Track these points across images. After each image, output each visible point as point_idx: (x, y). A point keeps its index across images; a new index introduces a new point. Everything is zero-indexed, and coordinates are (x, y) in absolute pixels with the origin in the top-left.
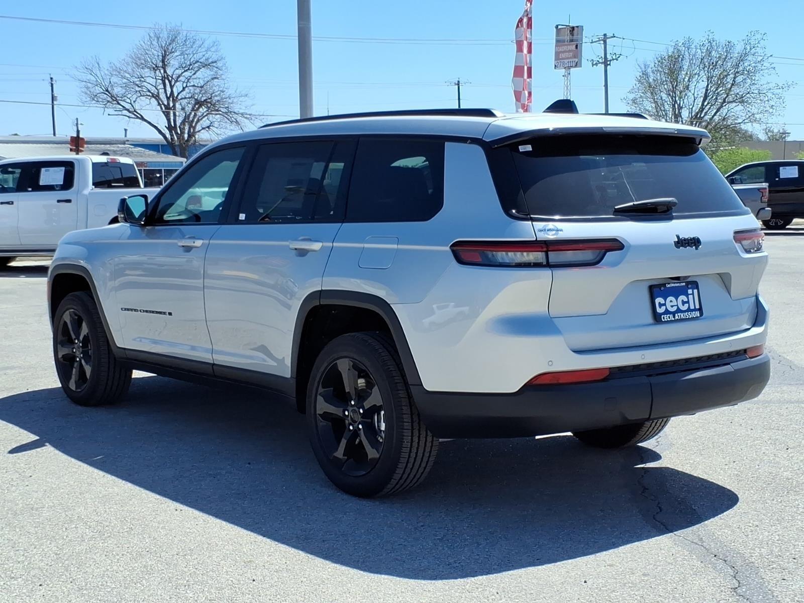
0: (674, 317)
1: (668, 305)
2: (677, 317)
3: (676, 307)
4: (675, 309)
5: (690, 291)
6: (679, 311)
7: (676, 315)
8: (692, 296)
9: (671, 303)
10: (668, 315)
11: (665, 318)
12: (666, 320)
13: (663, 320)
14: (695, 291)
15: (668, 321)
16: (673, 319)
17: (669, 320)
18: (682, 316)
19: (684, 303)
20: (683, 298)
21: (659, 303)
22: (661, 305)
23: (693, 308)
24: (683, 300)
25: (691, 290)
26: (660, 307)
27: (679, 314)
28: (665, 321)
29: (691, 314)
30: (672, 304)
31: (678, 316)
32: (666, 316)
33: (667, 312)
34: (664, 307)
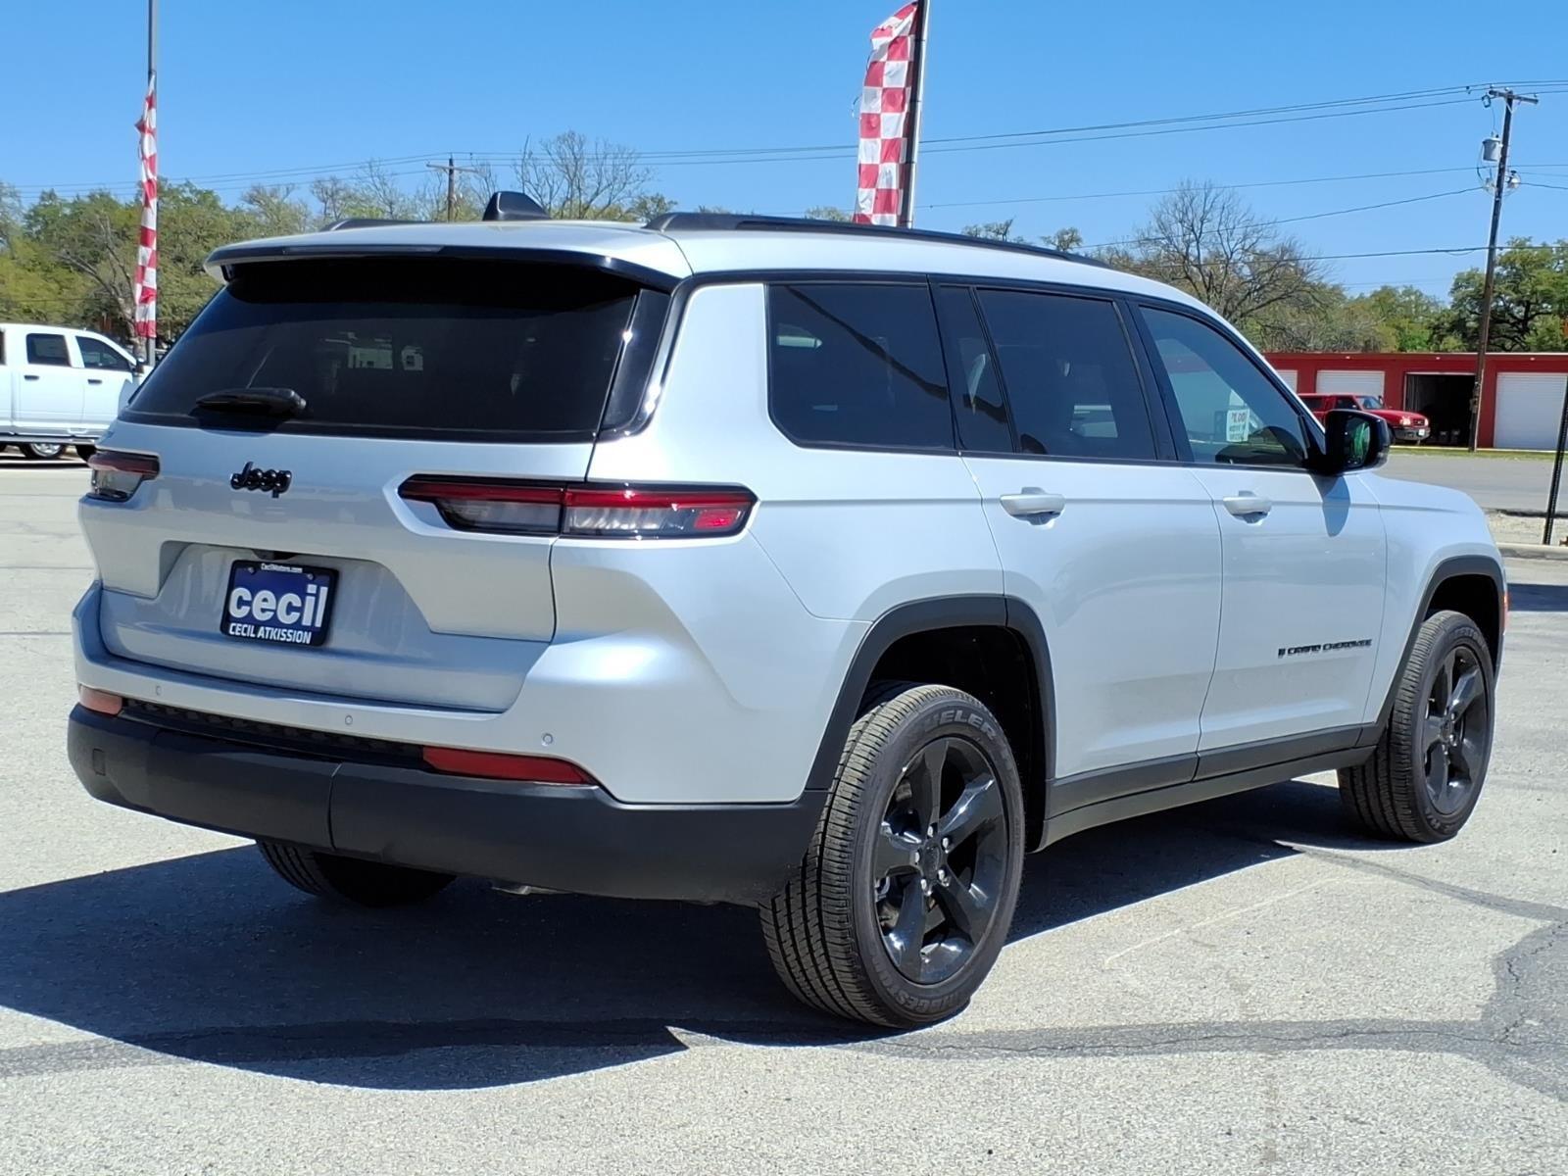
0: (256, 632)
1: (258, 604)
2: (260, 634)
3: (272, 614)
4: (268, 616)
5: (311, 588)
6: (274, 622)
7: (262, 628)
8: (313, 598)
9: (264, 602)
10: (246, 626)
11: (238, 629)
12: (238, 634)
13: (231, 632)
14: (324, 590)
15: (241, 636)
16: (253, 635)
17: (244, 634)
18: (274, 633)
19: (290, 608)
20: (293, 598)
21: (240, 598)
22: (241, 602)
23: (309, 624)
24: (290, 603)
25: (315, 587)
26: (239, 607)
27: (268, 629)
28: (235, 635)
29: (292, 634)
30: (265, 605)
31: (265, 631)
32: (239, 625)
33: (249, 619)
34: (248, 608)
